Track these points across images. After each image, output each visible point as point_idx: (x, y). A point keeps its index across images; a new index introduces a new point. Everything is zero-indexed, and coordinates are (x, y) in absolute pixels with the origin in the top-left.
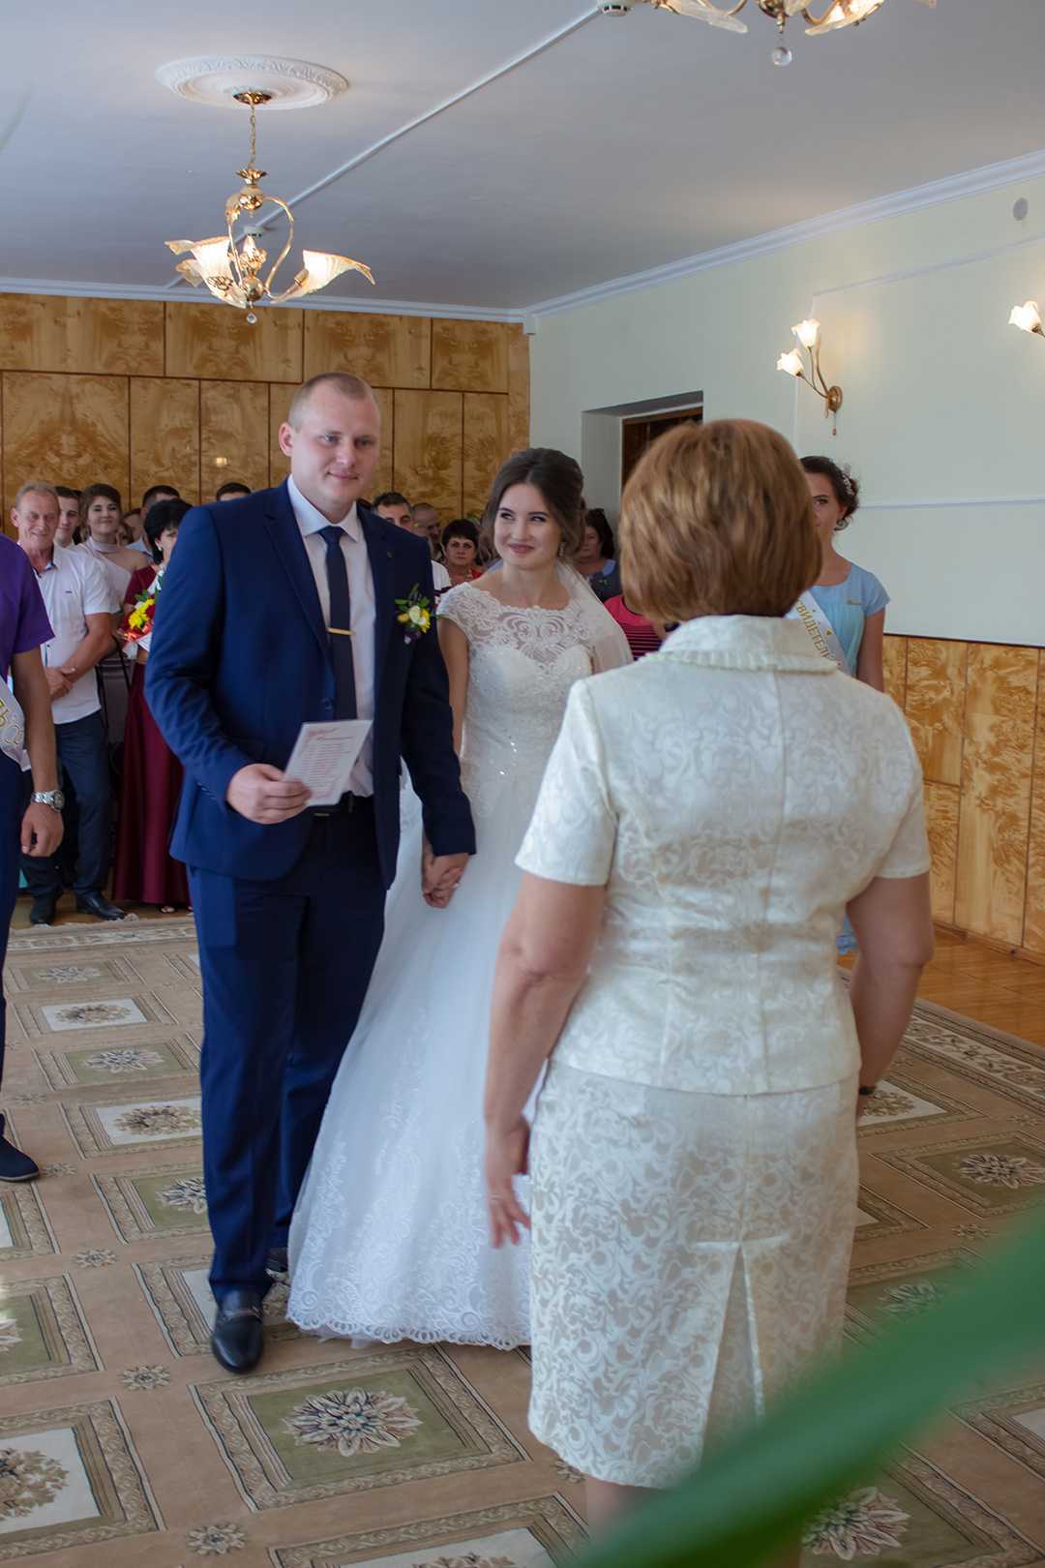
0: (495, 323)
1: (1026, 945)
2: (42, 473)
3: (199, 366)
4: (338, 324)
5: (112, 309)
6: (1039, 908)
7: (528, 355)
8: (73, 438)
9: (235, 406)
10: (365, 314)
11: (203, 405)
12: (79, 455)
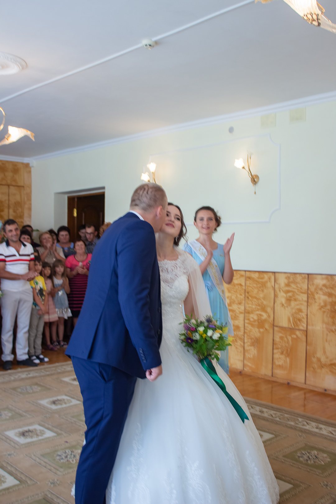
0: (20, 163)
1: (245, 369)
6: (250, 356)
7: (31, 173)
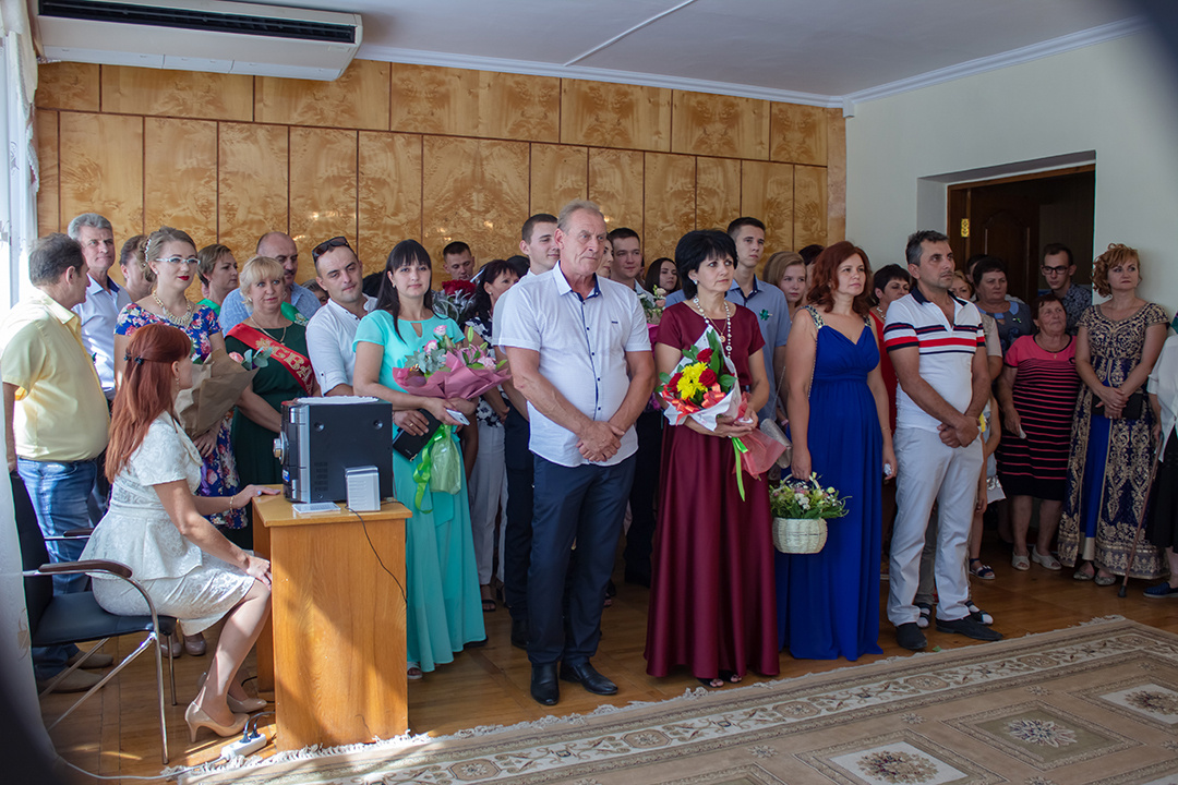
0: (818, 108)
2: (455, 226)
3: (588, 135)
4: (699, 103)
5: (517, 83)
7: (844, 135)
8: (482, 195)
9: (616, 170)
10: (720, 95)
11: (590, 169)
12: (487, 211)
